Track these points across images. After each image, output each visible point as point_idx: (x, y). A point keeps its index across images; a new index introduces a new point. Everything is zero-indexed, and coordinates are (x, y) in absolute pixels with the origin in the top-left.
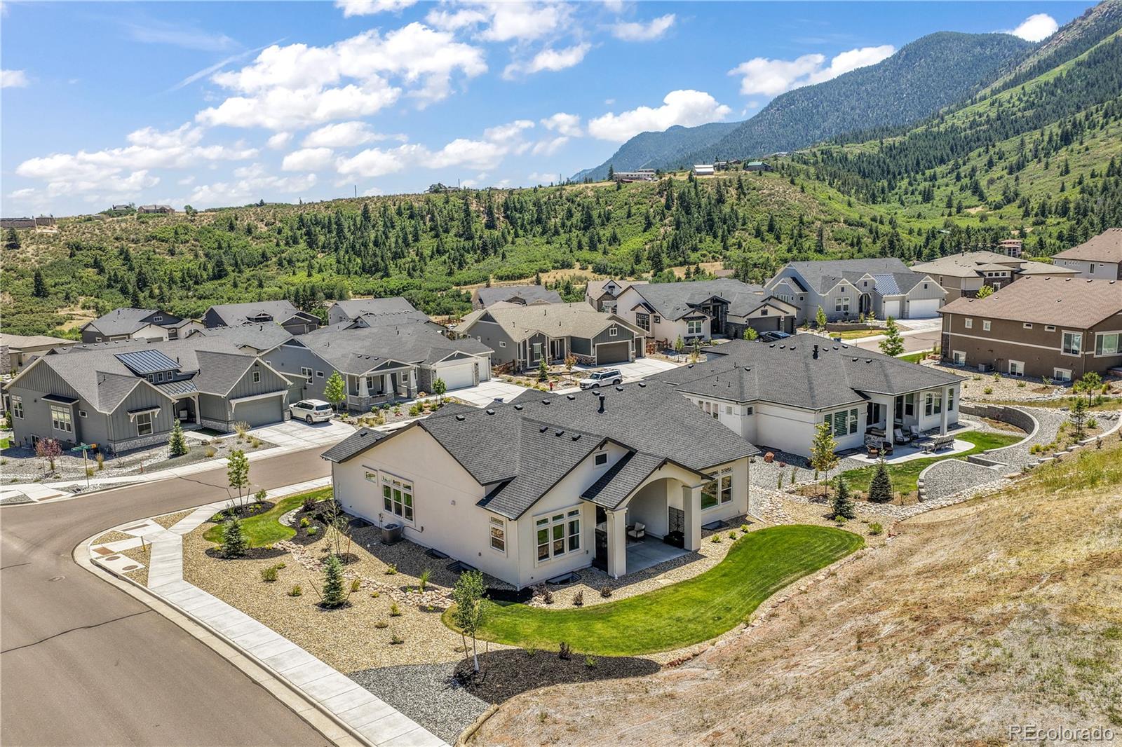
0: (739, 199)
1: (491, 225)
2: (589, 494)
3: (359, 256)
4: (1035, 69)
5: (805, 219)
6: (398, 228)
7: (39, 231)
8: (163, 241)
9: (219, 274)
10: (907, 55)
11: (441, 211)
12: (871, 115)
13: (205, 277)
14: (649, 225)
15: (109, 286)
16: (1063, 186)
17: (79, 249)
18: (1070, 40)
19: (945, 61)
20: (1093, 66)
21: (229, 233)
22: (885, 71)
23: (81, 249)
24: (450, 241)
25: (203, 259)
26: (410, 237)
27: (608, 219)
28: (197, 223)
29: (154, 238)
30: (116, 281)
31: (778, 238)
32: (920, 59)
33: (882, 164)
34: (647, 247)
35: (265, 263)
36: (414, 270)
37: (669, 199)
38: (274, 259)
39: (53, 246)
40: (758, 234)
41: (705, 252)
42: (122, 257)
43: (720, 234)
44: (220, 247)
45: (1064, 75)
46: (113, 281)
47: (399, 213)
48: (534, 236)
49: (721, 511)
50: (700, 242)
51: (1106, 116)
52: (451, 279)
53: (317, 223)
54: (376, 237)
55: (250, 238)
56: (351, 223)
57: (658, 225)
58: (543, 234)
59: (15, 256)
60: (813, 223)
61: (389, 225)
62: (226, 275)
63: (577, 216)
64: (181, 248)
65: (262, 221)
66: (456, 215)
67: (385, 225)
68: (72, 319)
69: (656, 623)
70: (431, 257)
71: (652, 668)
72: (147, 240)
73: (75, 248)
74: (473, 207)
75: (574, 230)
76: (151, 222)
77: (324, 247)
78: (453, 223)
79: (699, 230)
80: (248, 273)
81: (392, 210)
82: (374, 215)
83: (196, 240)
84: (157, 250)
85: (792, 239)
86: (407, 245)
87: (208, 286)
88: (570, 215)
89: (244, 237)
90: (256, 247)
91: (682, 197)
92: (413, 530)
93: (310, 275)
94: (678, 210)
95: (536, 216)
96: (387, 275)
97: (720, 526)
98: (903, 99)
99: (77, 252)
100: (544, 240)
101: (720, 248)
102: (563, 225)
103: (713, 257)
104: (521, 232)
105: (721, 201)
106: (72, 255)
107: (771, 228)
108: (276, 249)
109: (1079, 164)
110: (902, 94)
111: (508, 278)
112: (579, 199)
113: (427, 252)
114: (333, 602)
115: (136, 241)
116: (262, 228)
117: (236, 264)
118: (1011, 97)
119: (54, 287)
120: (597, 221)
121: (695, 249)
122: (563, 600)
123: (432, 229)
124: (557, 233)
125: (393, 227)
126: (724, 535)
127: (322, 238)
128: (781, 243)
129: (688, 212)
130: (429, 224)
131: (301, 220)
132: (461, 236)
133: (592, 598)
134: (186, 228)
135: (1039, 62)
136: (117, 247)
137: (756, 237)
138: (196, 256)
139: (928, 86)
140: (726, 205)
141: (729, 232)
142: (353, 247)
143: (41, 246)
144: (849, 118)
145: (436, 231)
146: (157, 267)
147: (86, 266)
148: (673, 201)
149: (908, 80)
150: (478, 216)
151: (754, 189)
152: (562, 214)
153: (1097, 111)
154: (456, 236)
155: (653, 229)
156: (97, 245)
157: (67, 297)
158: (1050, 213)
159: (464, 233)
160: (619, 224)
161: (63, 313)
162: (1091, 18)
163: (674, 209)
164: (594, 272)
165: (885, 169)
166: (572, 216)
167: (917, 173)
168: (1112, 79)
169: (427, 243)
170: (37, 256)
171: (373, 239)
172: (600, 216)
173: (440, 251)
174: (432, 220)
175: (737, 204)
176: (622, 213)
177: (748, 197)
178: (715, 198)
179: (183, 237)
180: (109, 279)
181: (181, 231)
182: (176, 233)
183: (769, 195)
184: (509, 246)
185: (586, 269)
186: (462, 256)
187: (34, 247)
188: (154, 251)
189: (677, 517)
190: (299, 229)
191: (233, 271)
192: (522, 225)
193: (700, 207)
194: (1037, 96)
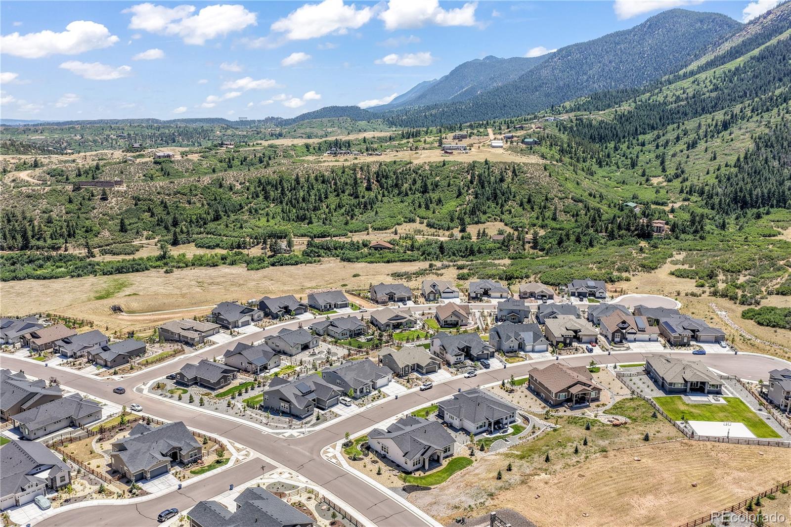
0: (513, 179)
1: (369, 189)
2: (422, 455)
3: (294, 207)
4: (728, 53)
5: (549, 196)
6: (316, 189)
7: (116, 189)
8: (184, 195)
9: (217, 218)
10: (650, 25)
11: (340, 178)
12: (622, 68)
13: (209, 219)
14: (460, 194)
15: (158, 225)
16: (708, 171)
17: (139, 200)
18: (753, 33)
19: (675, 32)
20: (761, 60)
21: (219, 190)
22: (634, 36)
23: (140, 201)
24: (345, 198)
25: (206, 207)
26: (323, 196)
27: (437, 186)
28: (201, 182)
29: (179, 193)
30: (162, 222)
31: (532, 208)
32: (659, 29)
33: (613, 130)
34: (458, 209)
35: (242, 210)
36: (326, 220)
37: (473, 177)
38: (246, 208)
39: (125, 198)
40: (521, 205)
41: (490, 215)
42: (163, 205)
43: (500, 202)
44: (215, 199)
45: (742, 66)
46: (160, 222)
47: (316, 179)
48: (394, 196)
49: (448, 453)
50: (488, 208)
51: (753, 111)
52: (347, 227)
53: (269, 183)
54: (304, 195)
55: (231, 193)
56: (289, 185)
57: (465, 194)
58: (399, 194)
59: (106, 205)
60: (553, 199)
61: (311, 187)
62: (221, 218)
63: (419, 183)
64: (194, 199)
65: (238, 181)
66: (348, 181)
67: (308, 187)
68: (143, 247)
69: (432, 480)
70: (335, 210)
71: (430, 489)
72: (175, 194)
73: (137, 199)
74: (359, 176)
75: (417, 192)
76: (176, 182)
77: (273, 200)
78: (347, 187)
79: (488, 199)
80: (233, 217)
81: (313, 176)
82: (302, 180)
83: (202, 194)
84: (181, 201)
85: (540, 209)
86: (322, 201)
87: (211, 226)
88: (414, 182)
89: (228, 193)
90: (236, 199)
91: (480, 176)
92: (388, 456)
93: (268, 221)
94: (477, 185)
95: (395, 182)
96: (310, 223)
97: (447, 457)
98: (644, 58)
99: (139, 203)
100: (399, 200)
101: (499, 213)
102: (411, 189)
103: (495, 219)
104: (386, 193)
105: (502, 180)
106: (136, 205)
107: (529, 201)
108: (248, 201)
109: (724, 152)
110: (644, 54)
111: (379, 229)
112: (420, 171)
113: (333, 207)
114: (379, 473)
115: (169, 195)
116: (238, 187)
117: (226, 212)
118: (706, 79)
119: (130, 225)
120: (430, 187)
121: (485, 213)
122: (417, 474)
123: (335, 191)
124: (407, 195)
125: (313, 189)
126: (447, 459)
127: (272, 193)
128: (534, 211)
129: (483, 187)
130: (333, 187)
131: (260, 181)
132: (351, 195)
133: (422, 474)
134: (196, 187)
135: (731, 48)
136: (159, 199)
137: (520, 206)
138: (203, 205)
139: (662, 49)
140: (505, 183)
141: (505, 201)
142: (291, 202)
143: (119, 199)
144: (607, 69)
145: (338, 192)
146: (183, 212)
147: (144, 211)
148: (475, 178)
149: (649, 45)
150: (362, 182)
151: (522, 172)
152: (410, 181)
153: (749, 106)
154: (349, 195)
155: (462, 197)
156: (149, 197)
157: (137, 233)
158: (695, 192)
159: (353, 194)
160: (443, 191)
161: (136, 243)
162: (769, 17)
163: (475, 183)
164: (427, 226)
165: (615, 133)
166: (416, 183)
167: (634, 138)
168: (770, 73)
169: (333, 200)
170: (117, 205)
171: (301, 196)
172: (432, 184)
173: (340, 206)
174: (335, 184)
175: (512, 183)
176: (444, 183)
177: (518, 177)
178: (499, 177)
179: (194, 192)
180: (158, 220)
181: (193, 188)
182: (191, 190)
183: (531, 178)
184: (378, 204)
185: (423, 223)
186: (353, 210)
187: (115, 199)
188: (179, 201)
189: (438, 457)
190: (259, 187)
191: (224, 215)
192: (387, 188)
193: (490, 183)
194: (722, 80)
